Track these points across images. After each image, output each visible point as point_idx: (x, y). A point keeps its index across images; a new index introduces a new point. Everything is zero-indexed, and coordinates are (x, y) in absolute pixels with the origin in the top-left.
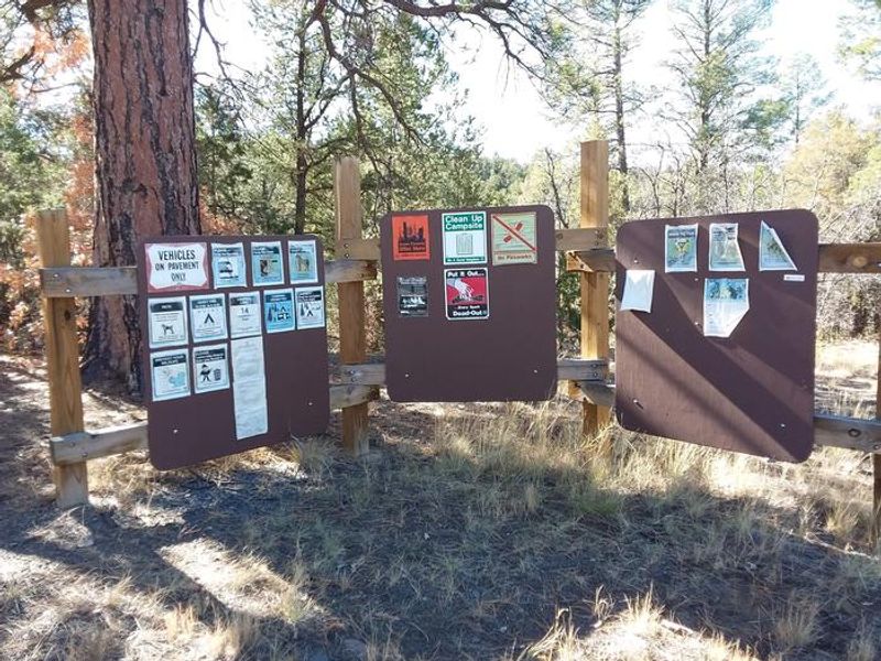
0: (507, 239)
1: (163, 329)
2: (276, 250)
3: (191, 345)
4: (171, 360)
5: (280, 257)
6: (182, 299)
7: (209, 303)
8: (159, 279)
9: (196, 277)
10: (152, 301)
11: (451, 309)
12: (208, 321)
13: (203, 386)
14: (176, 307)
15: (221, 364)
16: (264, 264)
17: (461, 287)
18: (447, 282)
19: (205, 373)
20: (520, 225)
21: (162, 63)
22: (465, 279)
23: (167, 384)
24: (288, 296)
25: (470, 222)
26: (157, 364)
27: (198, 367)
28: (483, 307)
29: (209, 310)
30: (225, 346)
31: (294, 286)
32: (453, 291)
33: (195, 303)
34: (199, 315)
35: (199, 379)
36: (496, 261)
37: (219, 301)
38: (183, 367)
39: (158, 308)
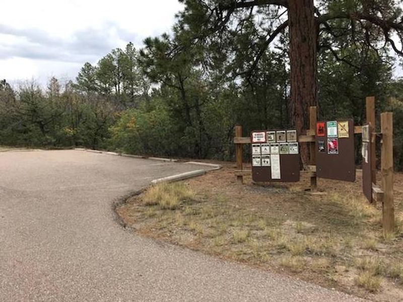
0: (342, 130)
1: (255, 151)
2: (284, 133)
3: (261, 155)
4: (257, 157)
5: (285, 135)
6: (259, 144)
7: (266, 146)
8: (255, 140)
9: (263, 140)
10: (253, 144)
11: (330, 150)
12: (265, 150)
13: (264, 164)
14: (258, 146)
15: (268, 160)
16: (280, 137)
17: (331, 144)
18: (328, 142)
19: (264, 162)
20: (344, 125)
21: (304, 79)
22: (333, 142)
23: (256, 163)
24: (287, 145)
25: (333, 124)
26: (254, 158)
27: (263, 160)
28: (336, 151)
29: (266, 147)
30: (269, 156)
31: (289, 142)
32: (330, 145)
33: (263, 146)
34: (263, 148)
35: (263, 163)
36: (340, 137)
37: (268, 145)
38: (259, 159)
39: (254, 146)
